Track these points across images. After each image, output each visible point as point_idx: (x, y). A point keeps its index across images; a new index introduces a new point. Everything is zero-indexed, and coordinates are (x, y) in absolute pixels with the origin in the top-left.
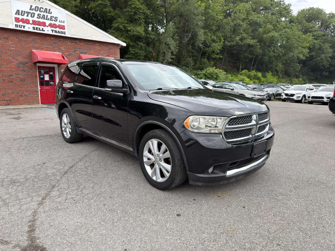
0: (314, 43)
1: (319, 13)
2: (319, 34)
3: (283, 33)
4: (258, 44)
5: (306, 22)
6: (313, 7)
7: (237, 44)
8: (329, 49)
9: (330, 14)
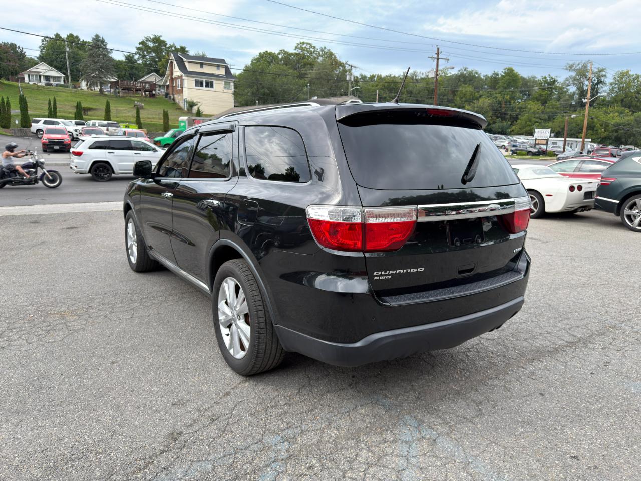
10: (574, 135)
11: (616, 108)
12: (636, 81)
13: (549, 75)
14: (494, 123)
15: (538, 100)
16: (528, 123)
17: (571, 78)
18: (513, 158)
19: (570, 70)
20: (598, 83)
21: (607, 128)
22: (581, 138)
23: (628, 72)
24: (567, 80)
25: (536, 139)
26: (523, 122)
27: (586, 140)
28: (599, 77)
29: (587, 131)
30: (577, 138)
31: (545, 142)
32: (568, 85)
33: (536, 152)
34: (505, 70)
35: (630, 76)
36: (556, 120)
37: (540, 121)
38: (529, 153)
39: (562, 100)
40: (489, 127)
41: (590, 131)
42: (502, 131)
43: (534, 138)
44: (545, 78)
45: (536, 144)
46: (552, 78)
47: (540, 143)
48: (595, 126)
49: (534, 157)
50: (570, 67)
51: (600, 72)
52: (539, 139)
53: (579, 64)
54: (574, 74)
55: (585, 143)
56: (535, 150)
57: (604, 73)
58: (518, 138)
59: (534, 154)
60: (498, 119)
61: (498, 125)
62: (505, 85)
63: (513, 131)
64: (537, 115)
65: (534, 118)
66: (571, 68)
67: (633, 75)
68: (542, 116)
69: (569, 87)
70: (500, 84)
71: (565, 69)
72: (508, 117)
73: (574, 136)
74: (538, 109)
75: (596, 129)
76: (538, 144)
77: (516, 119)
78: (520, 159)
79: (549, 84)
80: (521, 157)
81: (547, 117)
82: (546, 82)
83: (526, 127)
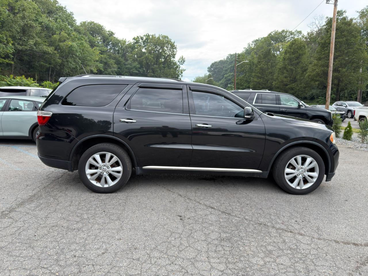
0: (101, 57)
1: (99, 29)
2: (104, 49)
3: (79, 44)
4: (56, 52)
5: (91, 35)
6: (94, 22)
7: (31, 50)
8: (114, 64)
9: (109, 31)
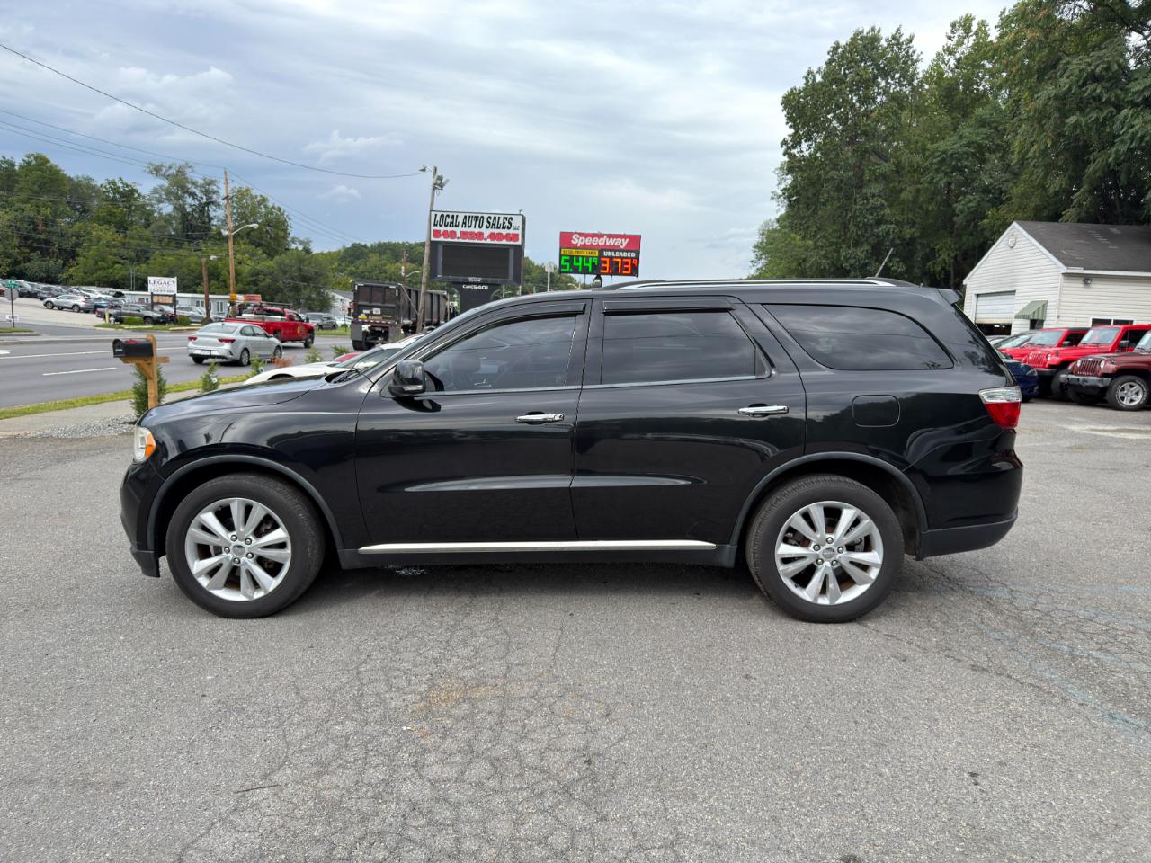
10: (190, 287)
11: (242, 246)
12: (262, 206)
13: (121, 179)
14: (29, 260)
15: (109, 223)
16: (100, 263)
17: (163, 190)
18: (120, 330)
19: (157, 175)
20: (208, 204)
21: (240, 278)
22: (202, 293)
23: (248, 190)
24: (155, 191)
25: (152, 295)
26: (91, 262)
27: (210, 296)
28: (207, 193)
29: (209, 282)
30: (195, 292)
31: (170, 300)
32: (160, 202)
33: (158, 318)
34: (28, 157)
35: (253, 197)
36: (151, 261)
37: (122, 261)
38: (146, 319)
39: (153, 226)
40: (18, 268)
41: (213, 282)
42: (48, 277)
43: (149, 293)
44: (114, 183)
45: (153, 304)
46: (127, 186)
47: (161, 301)
48: (219, 274)
49: (158, 327)
50: (155, 169)
51: (209, 185)
52: (158, 295)
53: (170, 168)
54: (166, 183)
55: (177, 299)
56: (156, 314)
57: (215, 188)
58: (90, 292)
59: (156, 321)
60: (34, 254)
61: (36, 264)
62: (36, 188)
63: (71, 276)
64: (115, 250)
65: (110, 254)
66: (157, 171)
67: (256, 197)
68: (124, 252)
69: (161, 205)
70: (22, 184)
71: (149, 173)
72: (55, 249)
73: (189, 290)
74: (114, 240)
75: (221, 279)
76: (158, 303)
77: (72, 254)
78: (134, 330)
79: (123, 195)
80: (135, 327)
81: (133, 254)
82: (116, 190)
83: (96, 270)
